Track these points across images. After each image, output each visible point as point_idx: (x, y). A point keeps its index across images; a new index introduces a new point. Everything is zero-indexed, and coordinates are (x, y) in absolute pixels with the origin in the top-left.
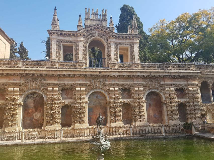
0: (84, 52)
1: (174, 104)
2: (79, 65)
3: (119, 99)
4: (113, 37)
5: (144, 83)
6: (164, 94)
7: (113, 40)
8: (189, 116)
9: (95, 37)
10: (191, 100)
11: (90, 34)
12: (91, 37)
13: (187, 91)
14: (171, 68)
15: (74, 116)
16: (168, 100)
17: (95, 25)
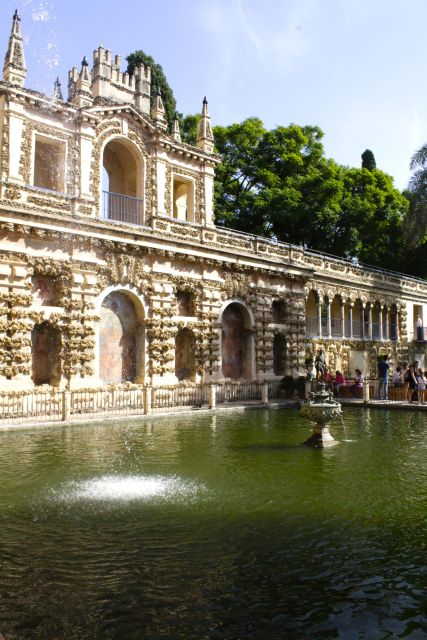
0: (93, 171)
1: (268, 334)
2: (82, 210)
3: (171, 316)
4: (165, 147)
5: (222, 280)
6: (255, 310)
7: (163, 155)
8: (288, 363)
9: (121, 135)
10: (294, 329)
11: (110, 124)
12: (112, 132)
13: (288, 308)
14: (267, 252)
15: (67, 358)
16: (259, 325)
17: (125, 104)
